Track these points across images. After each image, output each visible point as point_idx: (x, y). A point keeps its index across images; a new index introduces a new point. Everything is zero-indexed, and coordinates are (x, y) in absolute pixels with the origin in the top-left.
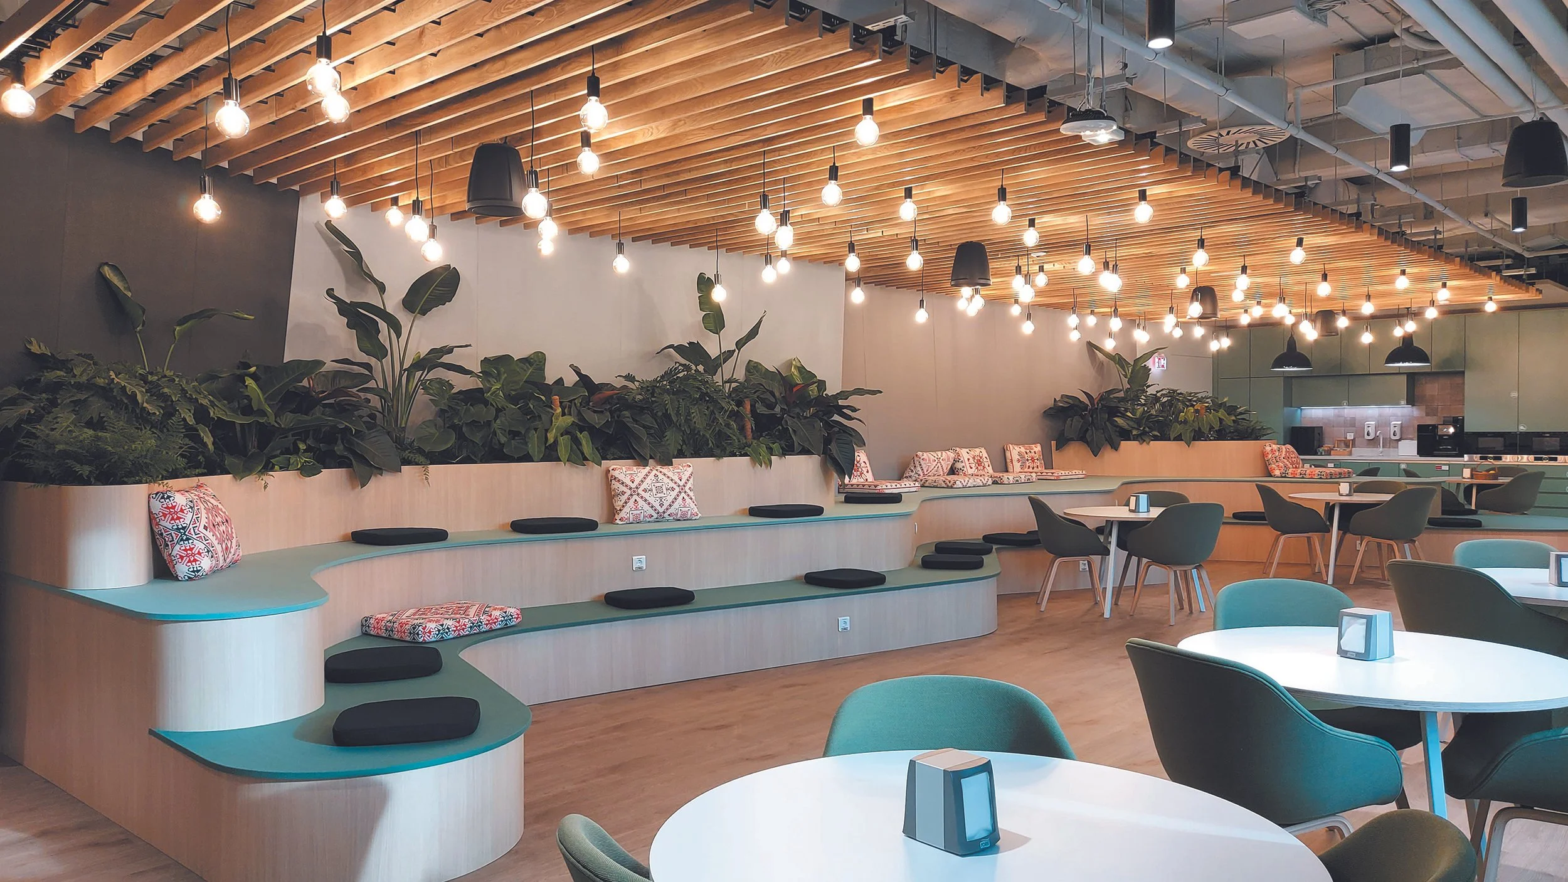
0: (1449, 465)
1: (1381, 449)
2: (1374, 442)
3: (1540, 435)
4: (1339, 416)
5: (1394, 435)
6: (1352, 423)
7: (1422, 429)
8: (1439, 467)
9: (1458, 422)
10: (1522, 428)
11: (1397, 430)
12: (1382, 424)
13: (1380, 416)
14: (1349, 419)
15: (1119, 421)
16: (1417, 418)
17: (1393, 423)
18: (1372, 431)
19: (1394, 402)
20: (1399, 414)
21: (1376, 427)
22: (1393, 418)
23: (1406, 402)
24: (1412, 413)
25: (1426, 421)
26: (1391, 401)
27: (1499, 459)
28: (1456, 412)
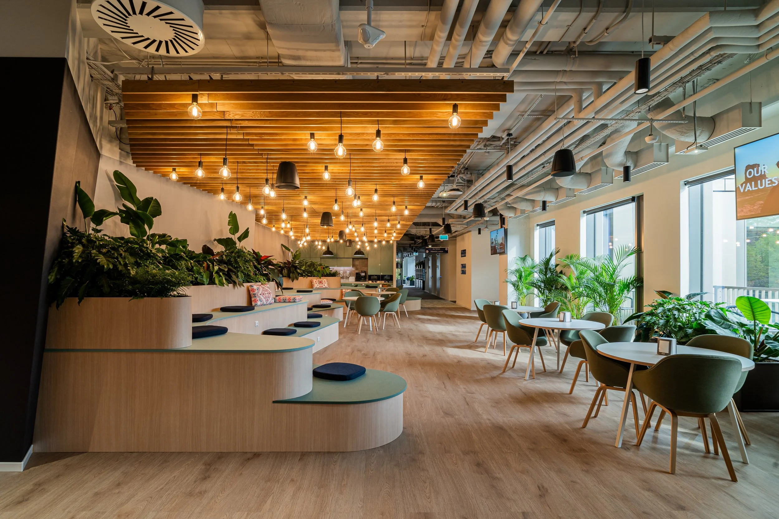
1: (345, 279)
2: (342, 278)
3: (386, 275)
7: (357, 274)
8: (362, 284)
9: (365, 272)
10: (382, 274)
11: (349, 274)
12: (345, 272)
13: (344, 270)
15: (299, 271)
16: (354, 271)
17: (348, 272)
18: (342, 274)
19: (349, 266)
21: (343, 273)
22: (348, 270)
23: (352, 266)
24: (353, 269)
25: (357, 272)
26: (348, 265)
27: (376, 282)
28: (365, 269)
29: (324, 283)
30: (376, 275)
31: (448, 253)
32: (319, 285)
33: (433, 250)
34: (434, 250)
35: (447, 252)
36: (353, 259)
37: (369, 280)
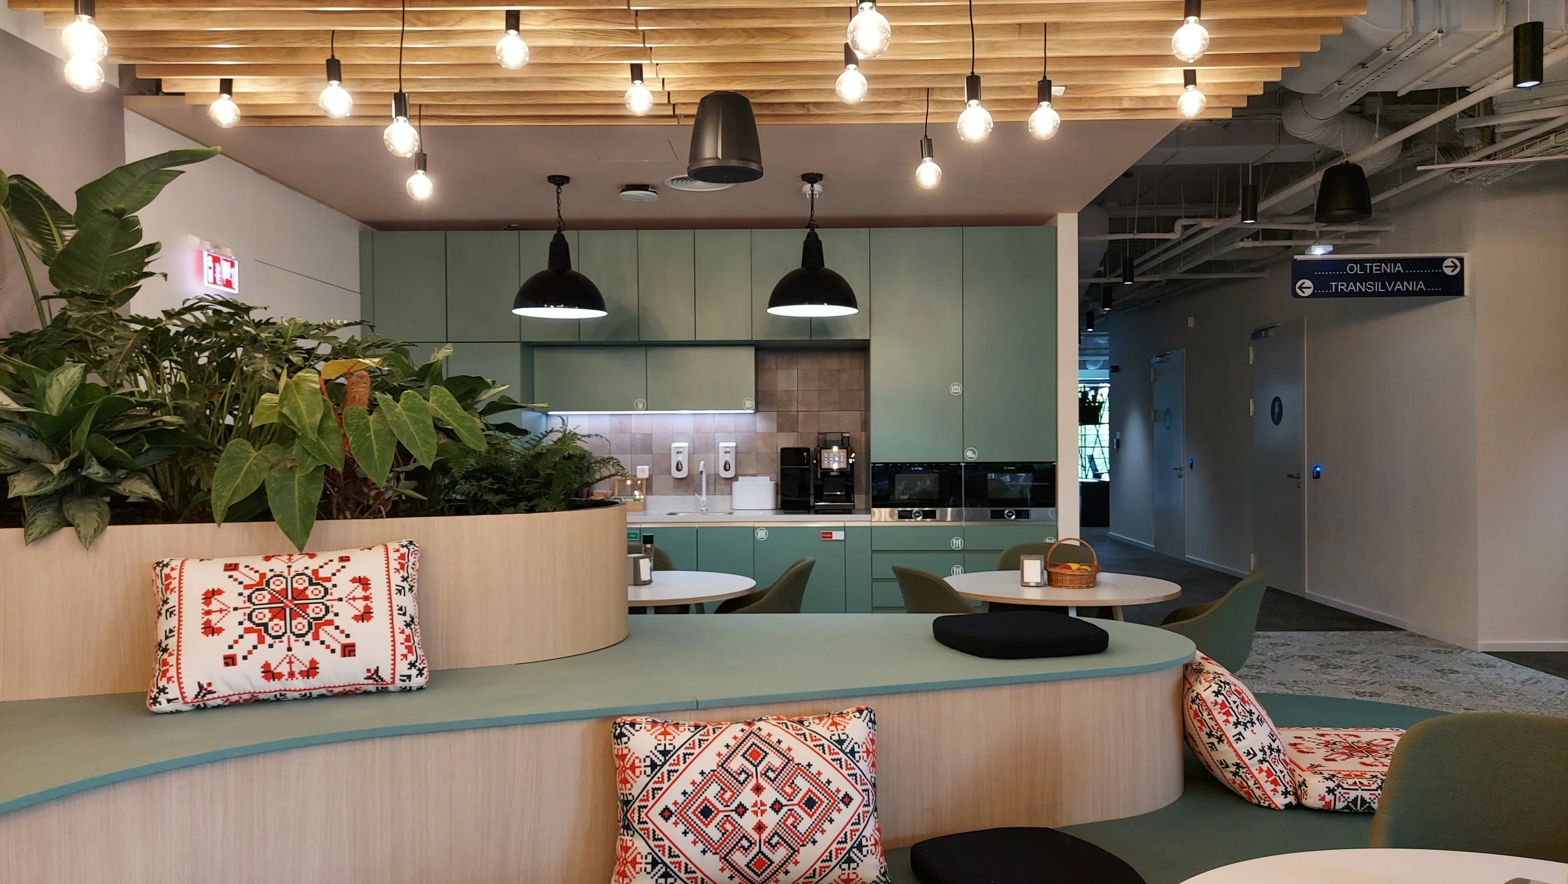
0: (844, 529)
1: (704, 498)
2: (688, 484)
3: (998, 467)
4: (621, 431)
5: (726, 470)
6: (645, 446)
8: (826, 534)
9: (849, 445)
10: (971, 456)
11: (730, 458)
12: (702, 447)
13: (698, 431)
14: (639, 436)
16: (766, 436)
17: (722, 444)
18: (683, 458)
19: (731, 401)
20: (731, 428)
21: (692, 453)
22: (728, 435)
23: (750, 403)
24: (762, 424)
25: (789, 441)
26: (722, 400)
27: (931, 515)
28: (846, 422)
29: (345, 614)
30: (928, 467)
31: (1460, 292)
32: (264, 654)
33: (1348, 279)
34: (1355, 278)
35: (1453, 287)
36: (763, 349)
37: (880, 501)
